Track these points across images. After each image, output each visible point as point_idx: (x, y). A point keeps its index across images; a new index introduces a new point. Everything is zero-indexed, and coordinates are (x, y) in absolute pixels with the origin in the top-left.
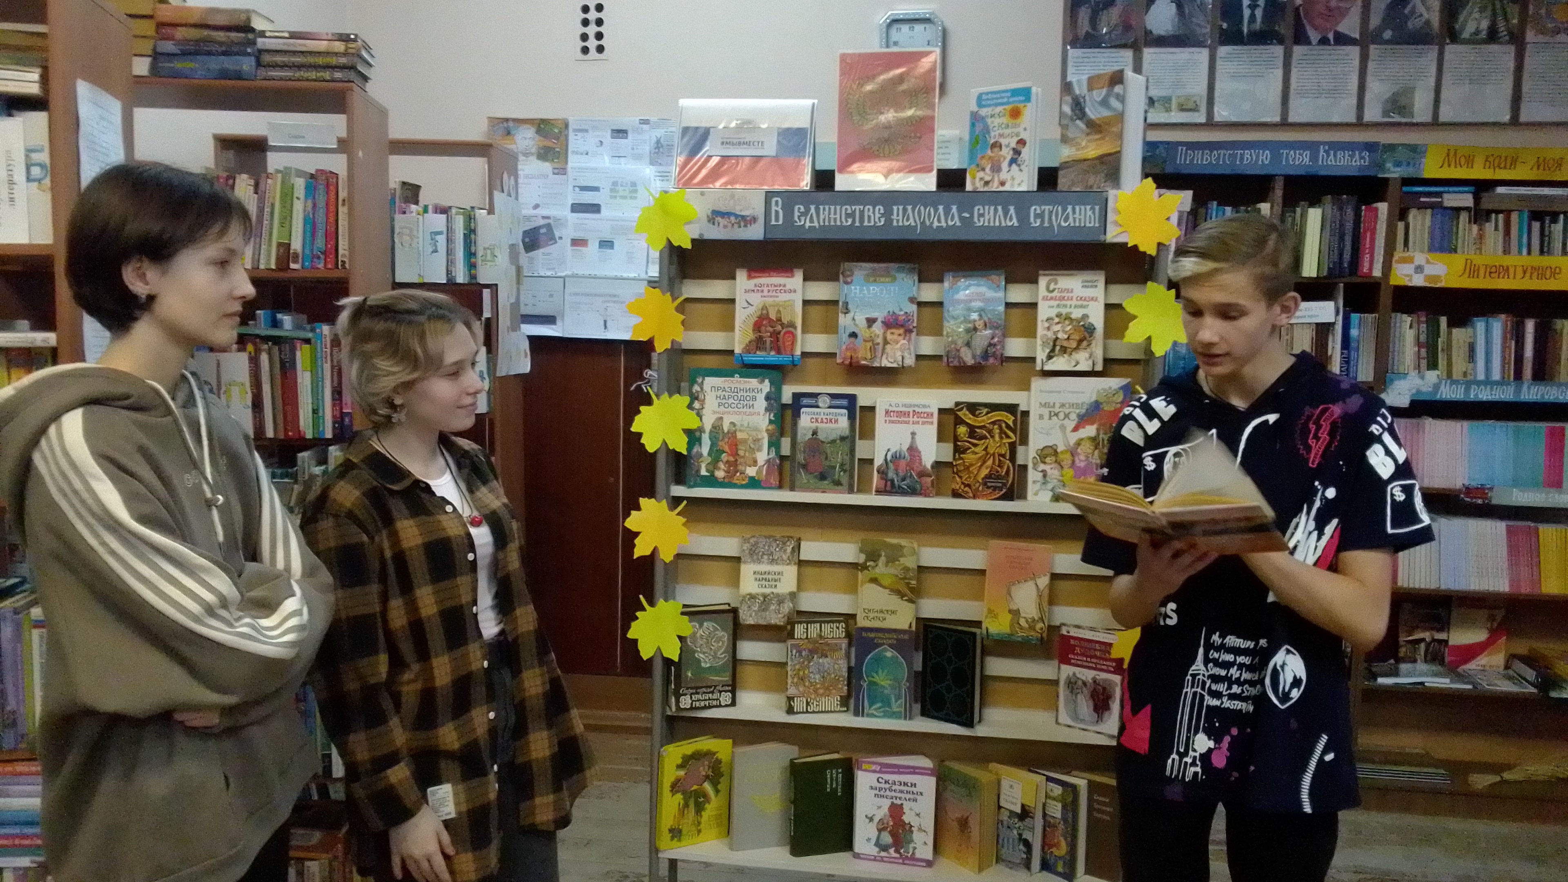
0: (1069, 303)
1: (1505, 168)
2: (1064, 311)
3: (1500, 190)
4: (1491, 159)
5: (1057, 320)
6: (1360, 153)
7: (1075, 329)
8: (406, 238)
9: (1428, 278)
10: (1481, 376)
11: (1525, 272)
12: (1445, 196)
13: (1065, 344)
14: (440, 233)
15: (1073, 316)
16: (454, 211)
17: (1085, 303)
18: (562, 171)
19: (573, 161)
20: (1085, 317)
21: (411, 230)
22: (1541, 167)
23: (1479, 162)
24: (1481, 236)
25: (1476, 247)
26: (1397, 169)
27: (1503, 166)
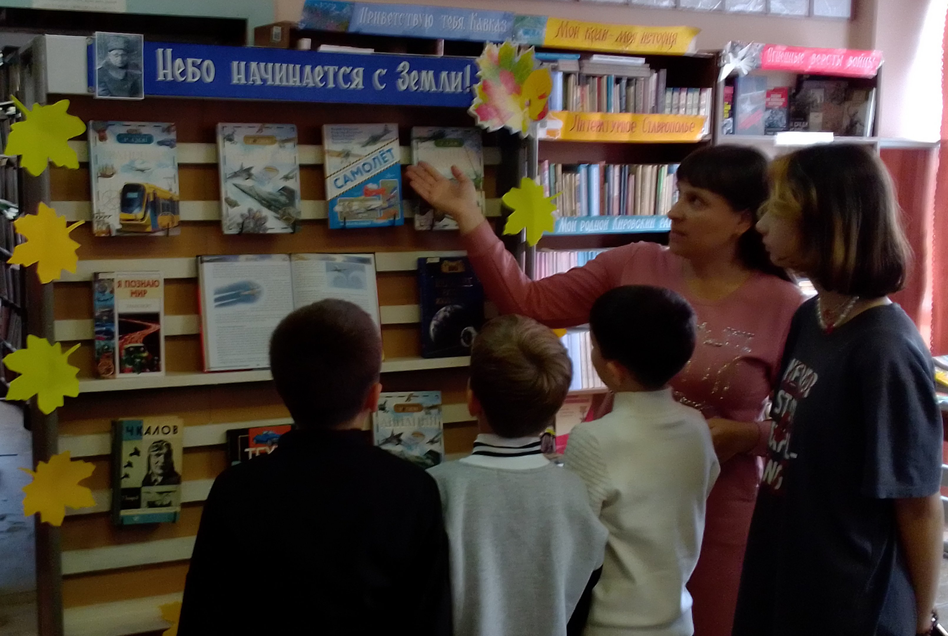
1: (599, 39)
3: (596, 58)
4: (590, 31)
6: (500, 21)
9: (549, 132)
10: (585, 214)
11: (614, 127)
12: (561, 62)
22: (623, 40)
23: (581, 34)
24: (582, 96)
25: (580, 105)
26: (527, 37)
27: (597, 37)
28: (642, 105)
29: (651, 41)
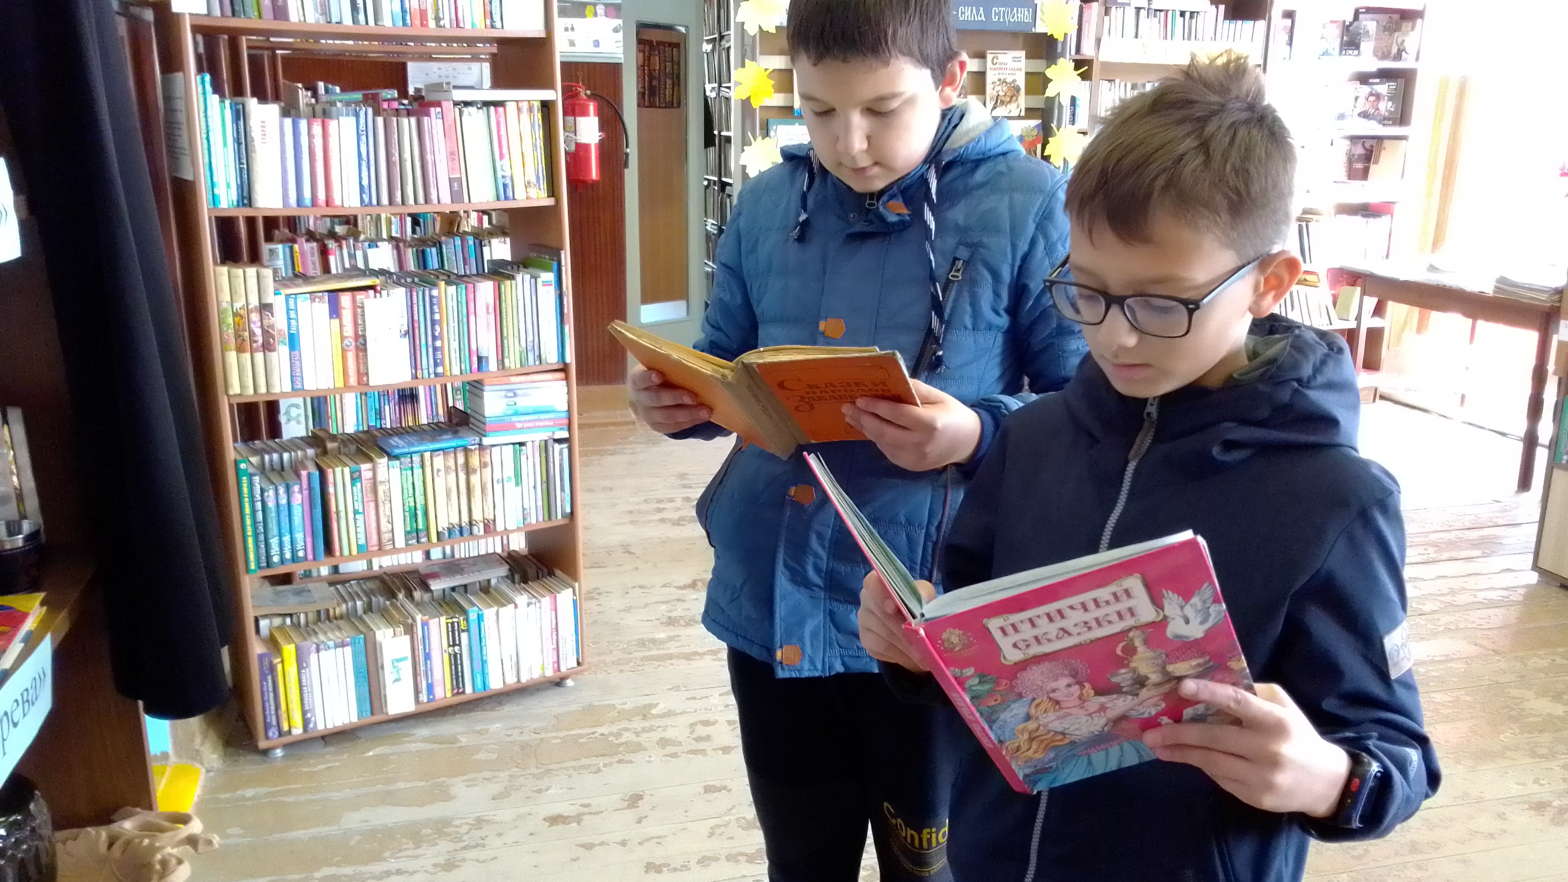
0: (1005, 72)
2: (1002, 77)
5: (998, 83)
7: (1009, 89)
13: (1003, 99)
15: (1008, 81)
17: (1014, 72)
20: (1014, 81)
24: (1151, 28)
28: (1202, 34)
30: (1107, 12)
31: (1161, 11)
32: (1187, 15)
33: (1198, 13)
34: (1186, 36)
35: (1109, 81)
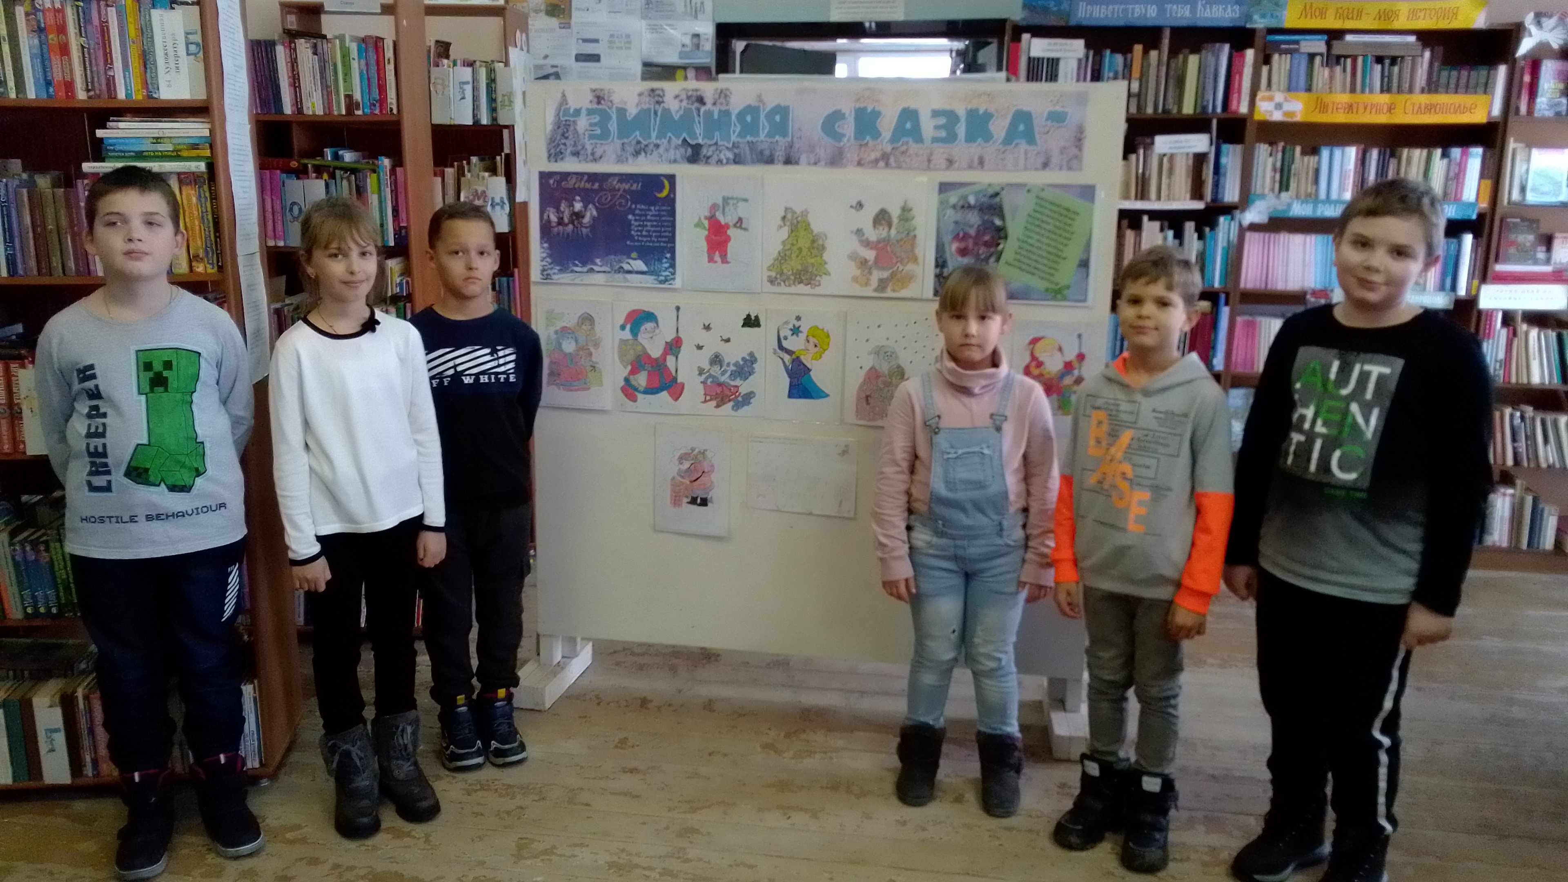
1: (1352, 18)
3: (1349, 38)
4: (1340, 11)
6: (1232, 7)
8: (439, 87)
9: (1286, 114)
10: (1324, 196)
11: (1365, 108)
12: (1303, 44)
14: (468, 83)
16: (478, 64)
18: (566, 26)
19: (577, 17)
21: (443, 80)
22: (1382, 18)
23: (1331, 13)
24: (1331, 78)
25: (1328, 86)
26: (1262, 20)
27: (1350, 16)
28: (1407, 85)
29: (1422, 17)
30: (1267, 60)
31: (1346, 57)
32: (1387, 62)
33: (1402, 57)
34: (1385, 88)
35: (1271, 144)
